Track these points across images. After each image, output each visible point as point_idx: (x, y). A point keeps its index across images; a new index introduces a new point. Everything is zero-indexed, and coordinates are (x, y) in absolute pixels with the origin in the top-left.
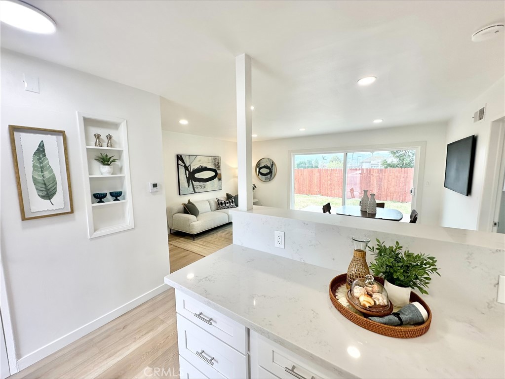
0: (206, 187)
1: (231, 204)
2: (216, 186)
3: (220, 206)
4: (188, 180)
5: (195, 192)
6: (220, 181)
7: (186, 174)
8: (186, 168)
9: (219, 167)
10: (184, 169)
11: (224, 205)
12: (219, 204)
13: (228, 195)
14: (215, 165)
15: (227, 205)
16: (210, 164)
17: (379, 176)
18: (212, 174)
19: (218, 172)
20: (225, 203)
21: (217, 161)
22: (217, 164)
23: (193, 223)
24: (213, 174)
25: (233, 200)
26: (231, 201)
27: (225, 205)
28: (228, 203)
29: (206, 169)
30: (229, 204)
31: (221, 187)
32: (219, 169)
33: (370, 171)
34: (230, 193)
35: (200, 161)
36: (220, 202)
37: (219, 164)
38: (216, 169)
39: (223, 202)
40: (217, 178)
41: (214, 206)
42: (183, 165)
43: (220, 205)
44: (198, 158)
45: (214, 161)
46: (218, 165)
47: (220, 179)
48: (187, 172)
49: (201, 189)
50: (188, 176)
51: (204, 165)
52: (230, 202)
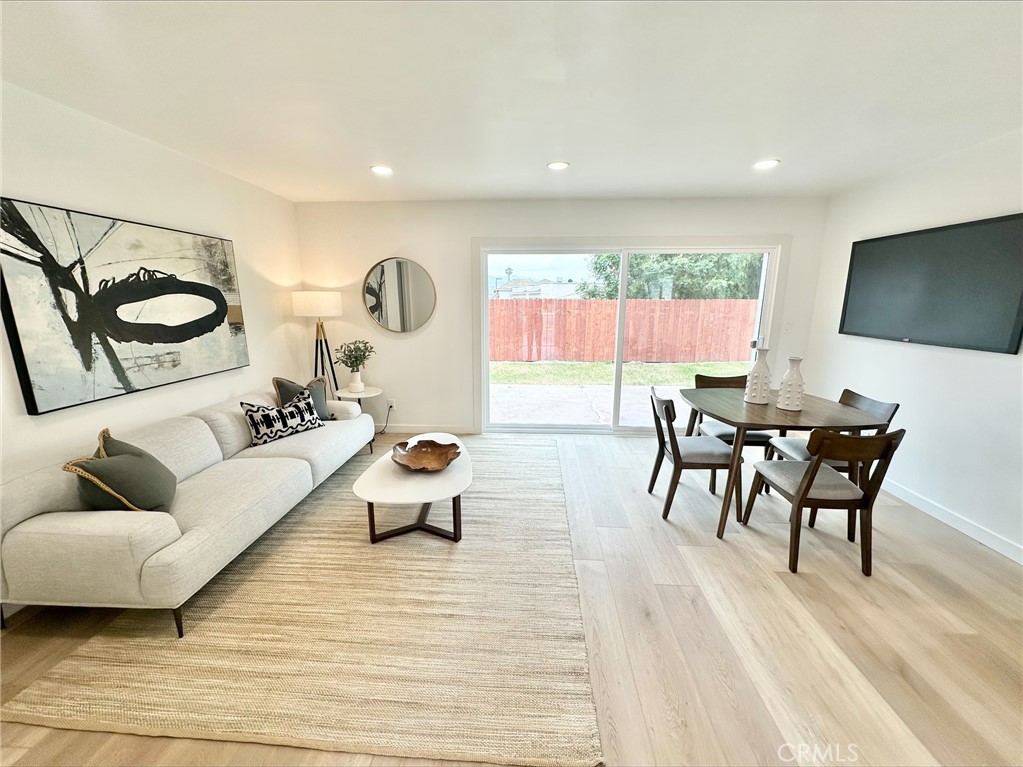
0: (183, 362)
1: (307, 416)
2: (225, 353)
3: (263, 429)
4: (80, 335)
5: (130, 390)
6: (240, 335)
7: (60, 305)
8: (58, 276)
9: (229, 281)
10: (44, 281)
11: (278, 425)
12: (255, 424)
13: (279, 384)
14: (211, 268)
15: (291, 422)
16: (192, 265)
17: (579, 315)
18: (205, 307)
19: (230, 299)
20: (283, 418)
21: (219, 257)
22: (220, 267)
23: (166, 556)
24: (208, 307)
25: (311, 400)
26: (302, 405)
27: (285, 425)
28: (292, 416)
29: (171, 285)
30: (298, 420)
31: (246, 355)
32: (230, 290)
33: (565, 305)
34: (286, 376)
35: (136, 246)
36: (258, 417)
37: (230, 270)
38: (220, 288)
39: (273, 413)
40: (225, 325)
41: (235, 434)
42: (36, 256)
43: (260, 427)
44: (125, 233)
45: (204, 253)
46: (224, 271)
47: (237, 327)
48: (69, 297)
49: (161, 372)
50: (74, 316)
51: (165, 267)
52: (300, 412)
